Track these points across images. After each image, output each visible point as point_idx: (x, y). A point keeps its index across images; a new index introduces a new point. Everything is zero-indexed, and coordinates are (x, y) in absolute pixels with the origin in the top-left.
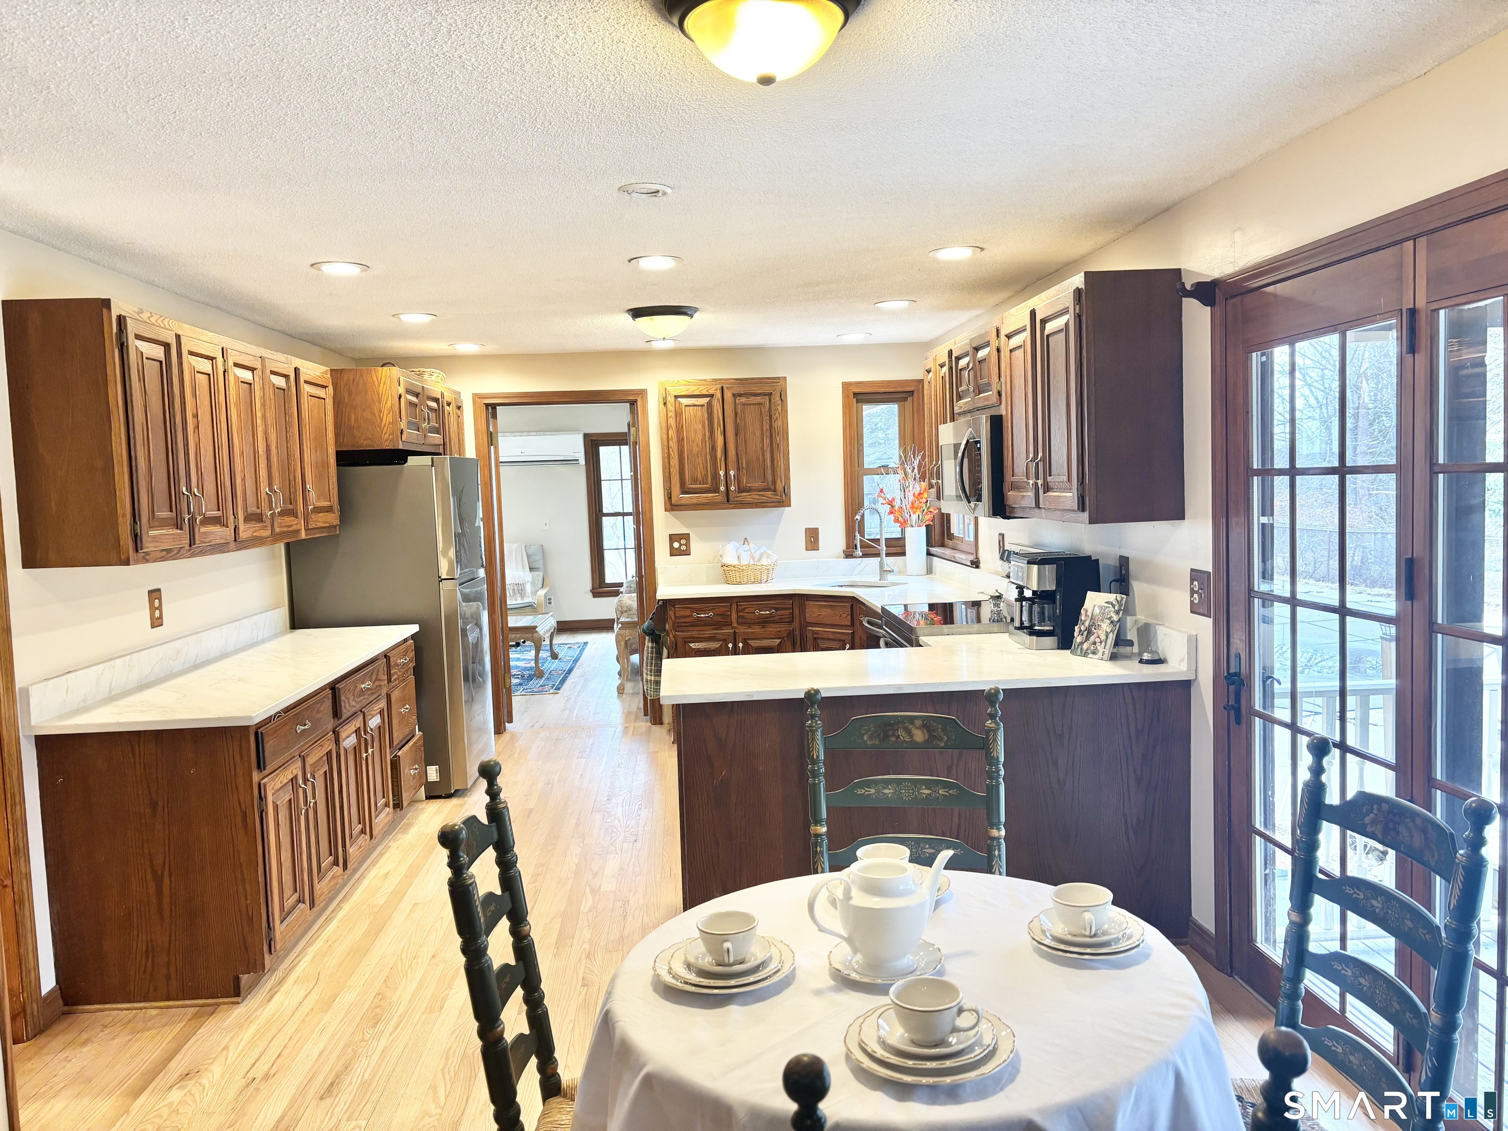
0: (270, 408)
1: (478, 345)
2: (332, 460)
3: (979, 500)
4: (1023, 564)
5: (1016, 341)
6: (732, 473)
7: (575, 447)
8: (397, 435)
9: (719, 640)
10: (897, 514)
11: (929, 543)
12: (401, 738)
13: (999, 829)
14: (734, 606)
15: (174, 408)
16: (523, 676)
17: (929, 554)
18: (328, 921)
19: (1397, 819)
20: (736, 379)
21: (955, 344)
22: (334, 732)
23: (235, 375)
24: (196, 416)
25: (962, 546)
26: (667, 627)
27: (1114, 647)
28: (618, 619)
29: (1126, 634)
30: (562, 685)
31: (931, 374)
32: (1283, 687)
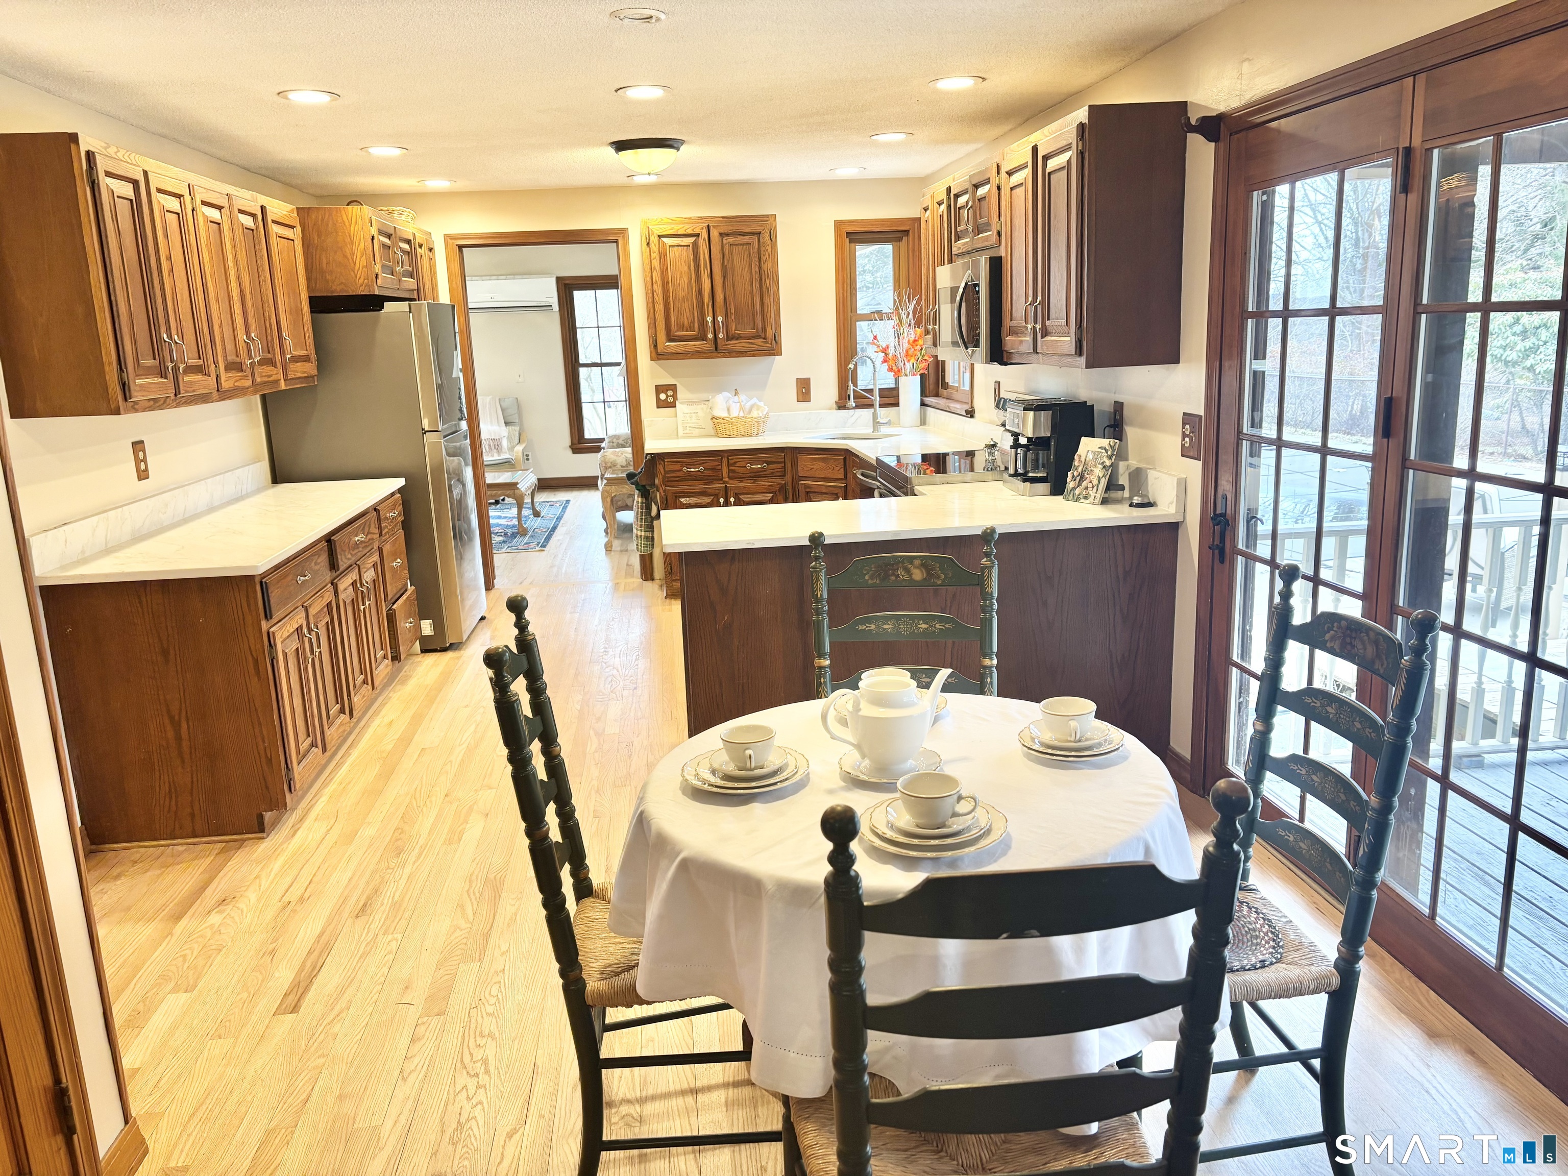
0: (241, 250)
1: (449, 180)
2: (306, 308)
3: (977, 345)
4: (1019, 411)
5: (1017, 178)
6: (720, 319)
7: (549, 293)
8: (372, 279)
9: (710, 495)
10: (890, 363)
11: (923, 393)
12: (395, 592)
13: (991, 659)
14: (725, 461)
15: (148, 250)
16: (506, 534)
17: (923, 404)
18: (339, 766)
19: (1354, 635)
20: (723, 217)
21: (954, 180)
22: (332, 584)
23: (203, 214)
24: (169, 258)
25: (956, 395)
26: (657, 482)
27: (1106, 492)
28: (603, 475)
29: (1117, 480)
30: (548, 542)
31: (928, 212)
32: (1264, 528)
